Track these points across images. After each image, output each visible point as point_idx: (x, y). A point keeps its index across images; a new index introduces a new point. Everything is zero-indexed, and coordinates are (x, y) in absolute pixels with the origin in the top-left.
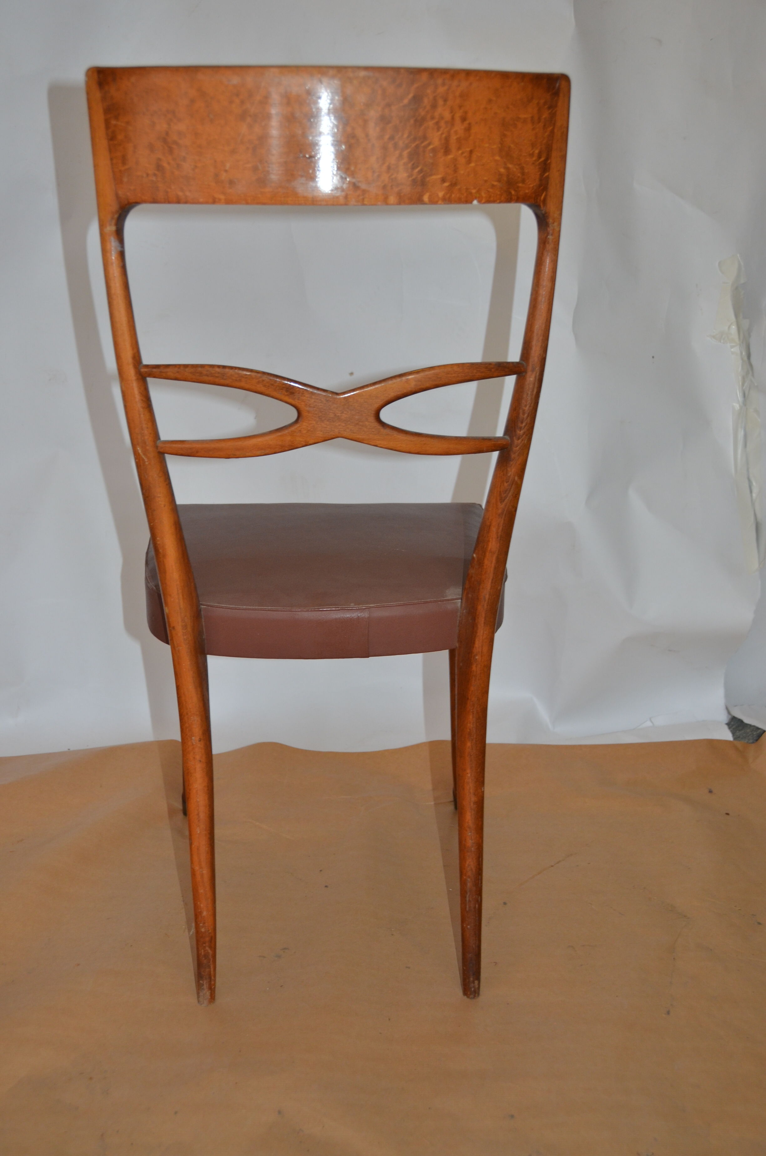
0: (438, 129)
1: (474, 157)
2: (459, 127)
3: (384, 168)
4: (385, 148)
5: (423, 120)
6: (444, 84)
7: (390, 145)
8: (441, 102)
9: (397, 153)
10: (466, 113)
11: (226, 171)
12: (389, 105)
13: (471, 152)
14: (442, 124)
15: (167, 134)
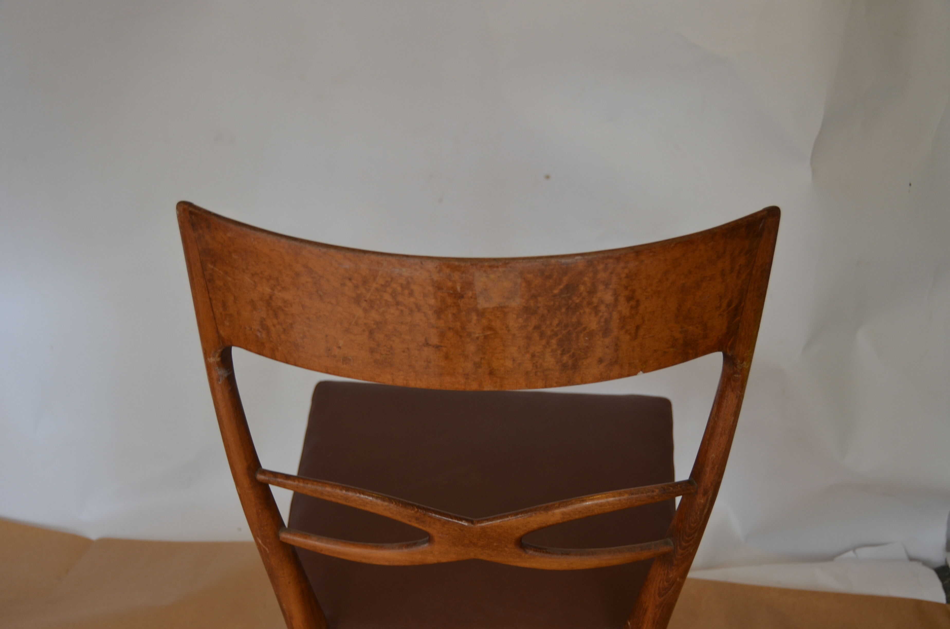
0: (596, 313)
1: (642, 332)
2: (624, 308)
3: (528, 356)
4: (529, 338)
5: (578, 306)
6: (605, 269)
7: (536, 336)
8: (601, 287)
9: (544, 342)
10: (634, 291)
11: (339, 348)
12: (534, 297)
13: (638, 328)
14: (603, 308)
15: (271, 298)
